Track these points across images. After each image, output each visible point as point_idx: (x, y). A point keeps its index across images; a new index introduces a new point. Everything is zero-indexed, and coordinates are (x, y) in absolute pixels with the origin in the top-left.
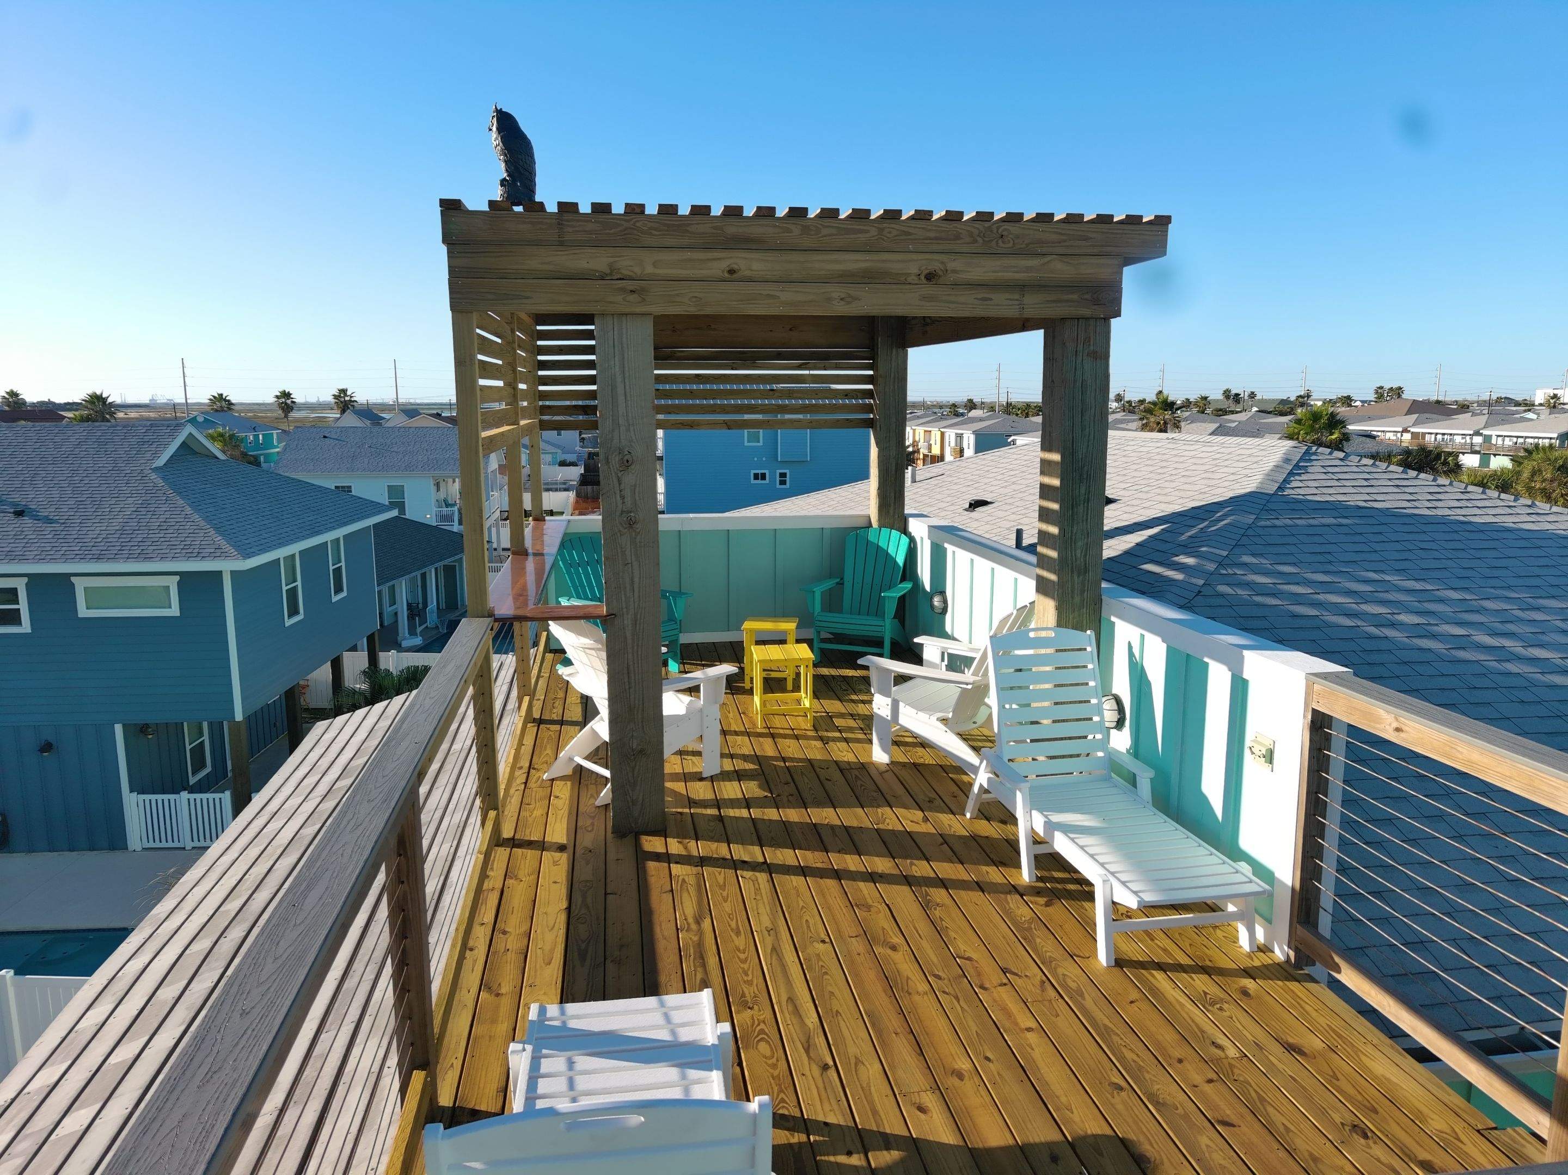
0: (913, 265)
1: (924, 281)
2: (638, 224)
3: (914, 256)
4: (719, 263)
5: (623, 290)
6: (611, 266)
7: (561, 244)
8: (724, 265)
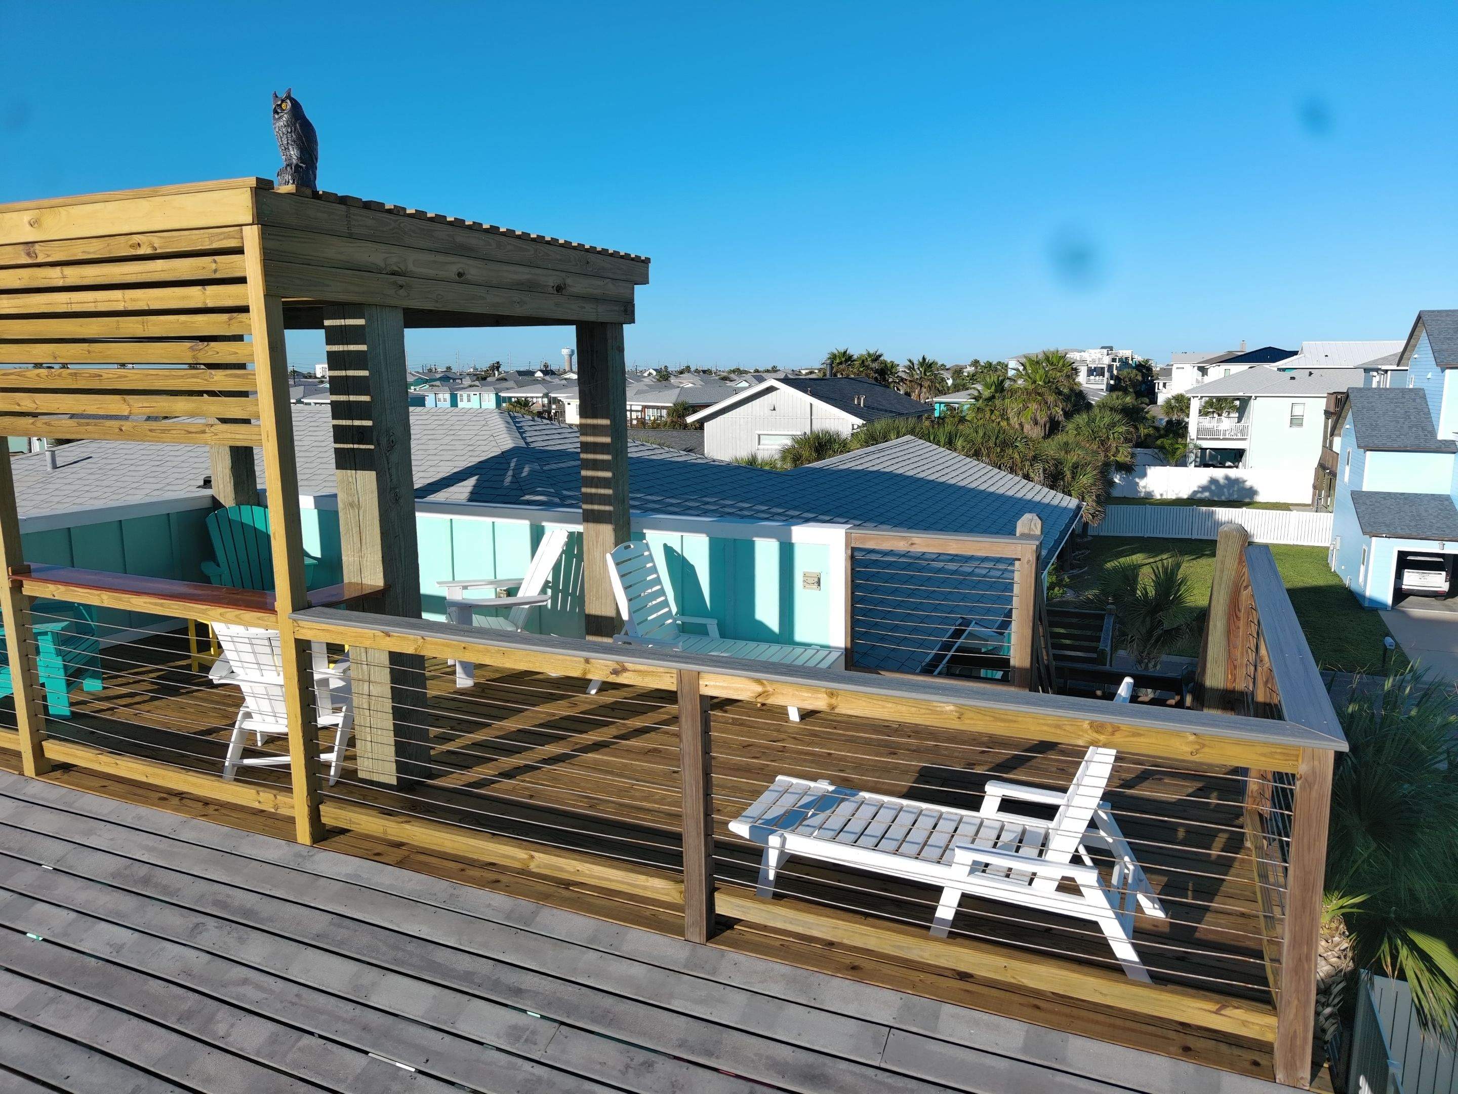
0: (551, 280)
1: (556, 292)
2: (402, 225)
3: (551, 272)
4: (453, 266)
5: (395, 283)
6: (385, 259)
7: (351, 236)
8: (455, 269)
